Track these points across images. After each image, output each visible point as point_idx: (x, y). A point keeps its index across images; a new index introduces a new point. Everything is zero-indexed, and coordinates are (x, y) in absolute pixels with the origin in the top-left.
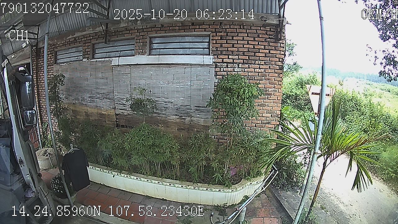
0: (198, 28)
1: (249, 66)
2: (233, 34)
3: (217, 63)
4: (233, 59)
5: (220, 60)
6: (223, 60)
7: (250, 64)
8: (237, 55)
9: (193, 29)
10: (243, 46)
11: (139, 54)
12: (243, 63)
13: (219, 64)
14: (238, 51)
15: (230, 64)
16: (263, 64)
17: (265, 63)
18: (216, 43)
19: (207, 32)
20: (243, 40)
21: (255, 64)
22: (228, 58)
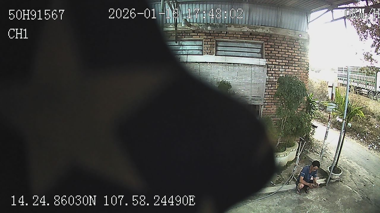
0: (255, 37)
1: (289, 67)
2: (279, 45)
3: (268, 65)
4: (279, 62)
5: (271, 63)
6: (272, 63)
7: (289, 66)
8: (281, 59)
9: (251, 38)
10: (285, 53)
11: (207, 54)
12: (285, 65)
13: (270, 65)
14: (282, 57)
15: (277, 66)
16: (297, 66)
17: (298, 65)
18: (268, 50)
19: (261, 41)
20: (285, 49)
21: (292, 66)
22: (276, 61)
